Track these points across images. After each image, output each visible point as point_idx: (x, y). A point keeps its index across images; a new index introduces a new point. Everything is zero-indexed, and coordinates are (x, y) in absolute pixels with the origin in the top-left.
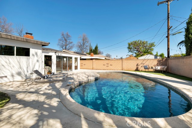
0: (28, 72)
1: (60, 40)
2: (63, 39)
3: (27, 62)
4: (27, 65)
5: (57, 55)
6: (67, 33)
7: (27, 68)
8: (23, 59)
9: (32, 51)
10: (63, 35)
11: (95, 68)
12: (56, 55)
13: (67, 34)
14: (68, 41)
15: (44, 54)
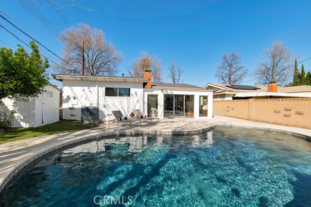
0: (128, 112)
1: (221, 68)
2: (226, 64)
3: (128, 103)
4: (128, 105)
5: (165, 93)
6: (233, 52)
7: (128, 108)
8: (124, 99)
9: (133, 91)
10: (225, 58)
11: (253, 117)
12: (163, 93)
13: (233, 55)
14: (235, 66)
15: (146, 94)
